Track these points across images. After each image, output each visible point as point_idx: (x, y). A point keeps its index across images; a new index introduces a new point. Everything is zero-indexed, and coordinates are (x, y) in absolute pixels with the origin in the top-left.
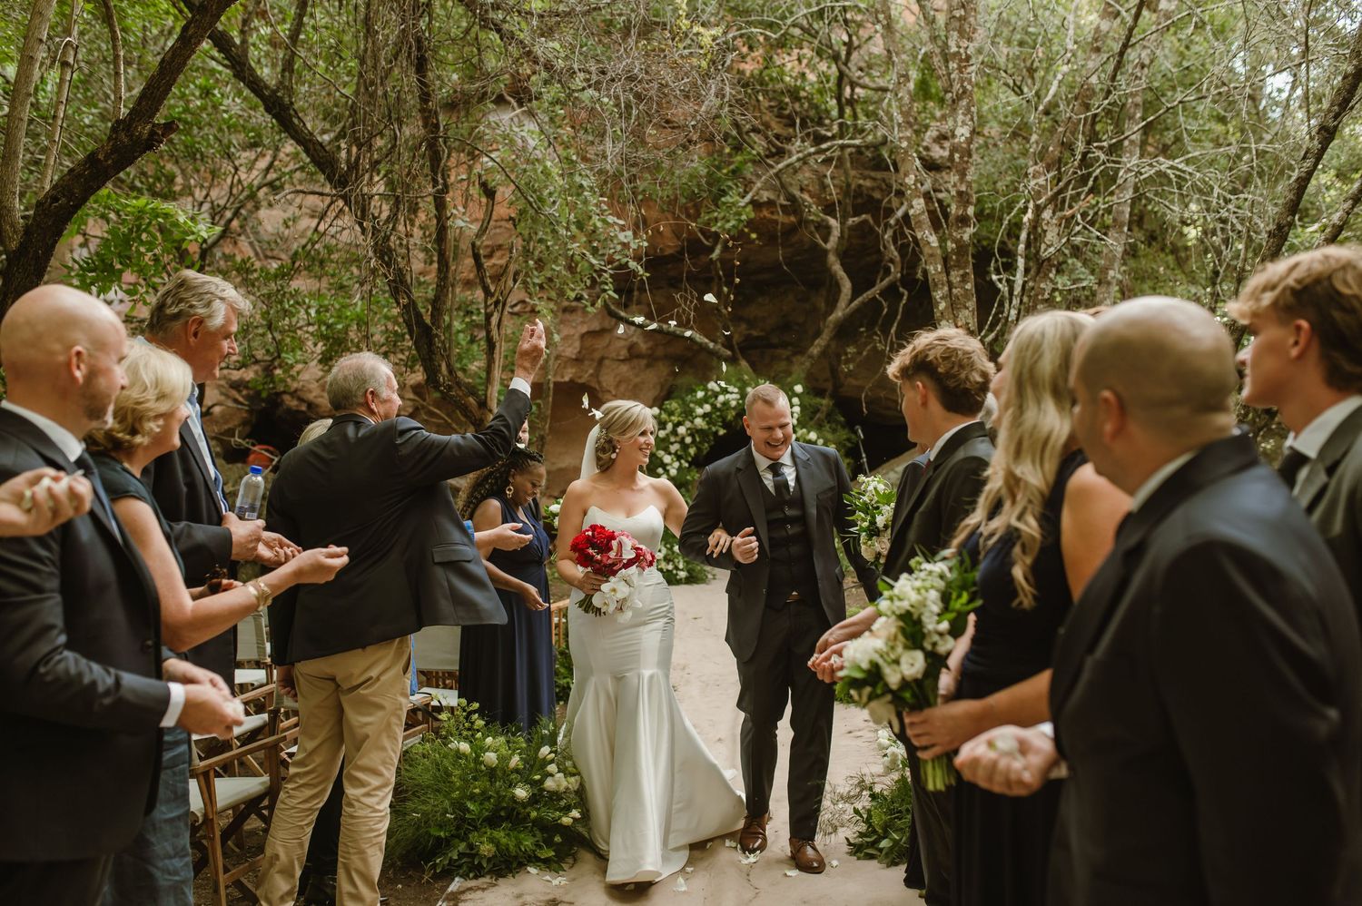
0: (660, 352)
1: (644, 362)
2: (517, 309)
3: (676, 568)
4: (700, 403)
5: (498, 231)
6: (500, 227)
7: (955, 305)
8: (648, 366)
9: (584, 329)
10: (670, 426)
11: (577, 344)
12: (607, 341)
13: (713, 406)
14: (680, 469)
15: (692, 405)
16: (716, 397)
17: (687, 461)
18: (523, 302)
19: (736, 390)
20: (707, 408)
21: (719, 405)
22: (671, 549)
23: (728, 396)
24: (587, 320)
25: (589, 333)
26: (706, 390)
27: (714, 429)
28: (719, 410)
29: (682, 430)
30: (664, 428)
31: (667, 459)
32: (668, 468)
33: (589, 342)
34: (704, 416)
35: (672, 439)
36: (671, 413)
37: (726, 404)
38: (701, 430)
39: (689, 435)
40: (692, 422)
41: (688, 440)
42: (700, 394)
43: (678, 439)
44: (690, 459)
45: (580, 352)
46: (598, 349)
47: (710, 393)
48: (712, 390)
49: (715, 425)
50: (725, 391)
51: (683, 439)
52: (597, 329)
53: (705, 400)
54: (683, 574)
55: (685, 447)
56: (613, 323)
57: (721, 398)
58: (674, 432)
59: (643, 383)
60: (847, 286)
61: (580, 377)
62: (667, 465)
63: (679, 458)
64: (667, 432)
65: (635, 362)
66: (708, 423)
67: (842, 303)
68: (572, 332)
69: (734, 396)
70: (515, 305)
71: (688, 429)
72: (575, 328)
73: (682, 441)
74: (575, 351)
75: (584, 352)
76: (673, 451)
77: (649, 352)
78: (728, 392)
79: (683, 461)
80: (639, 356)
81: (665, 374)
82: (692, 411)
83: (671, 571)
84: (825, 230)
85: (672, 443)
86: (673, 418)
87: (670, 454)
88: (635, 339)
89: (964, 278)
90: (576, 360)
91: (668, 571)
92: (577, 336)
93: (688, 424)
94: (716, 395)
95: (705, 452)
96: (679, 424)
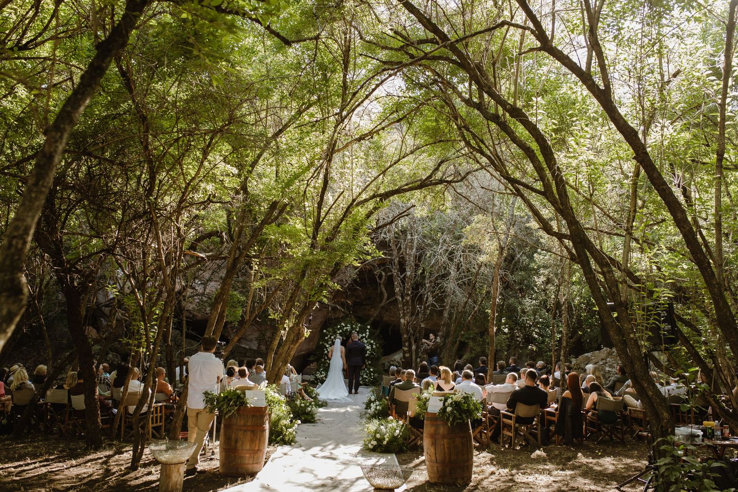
4: (339, 330)
7: (404, 315)
10: (329, 336)
15: (336, 330)
19: (350, 326)
20: (341, 331)
21: (344, 330)
23: (347, 328)
26: (341, 325)
28: (344, 332)
30: (327, 336)
31: (327, 346)
34: (340, 333)
35: (329, 340)
36: (329, 332)
37: (347, 330)
42: (339, 327)
50: (346, 326)
53: (340, 329)
58: (330, 338)
60: (386, 295)
67: (384, 301)
69: (349, 328)
82: (336, 332)
84: (380, 277)
89: (407, 309)
94: (344, 327)
96: (332, 335)
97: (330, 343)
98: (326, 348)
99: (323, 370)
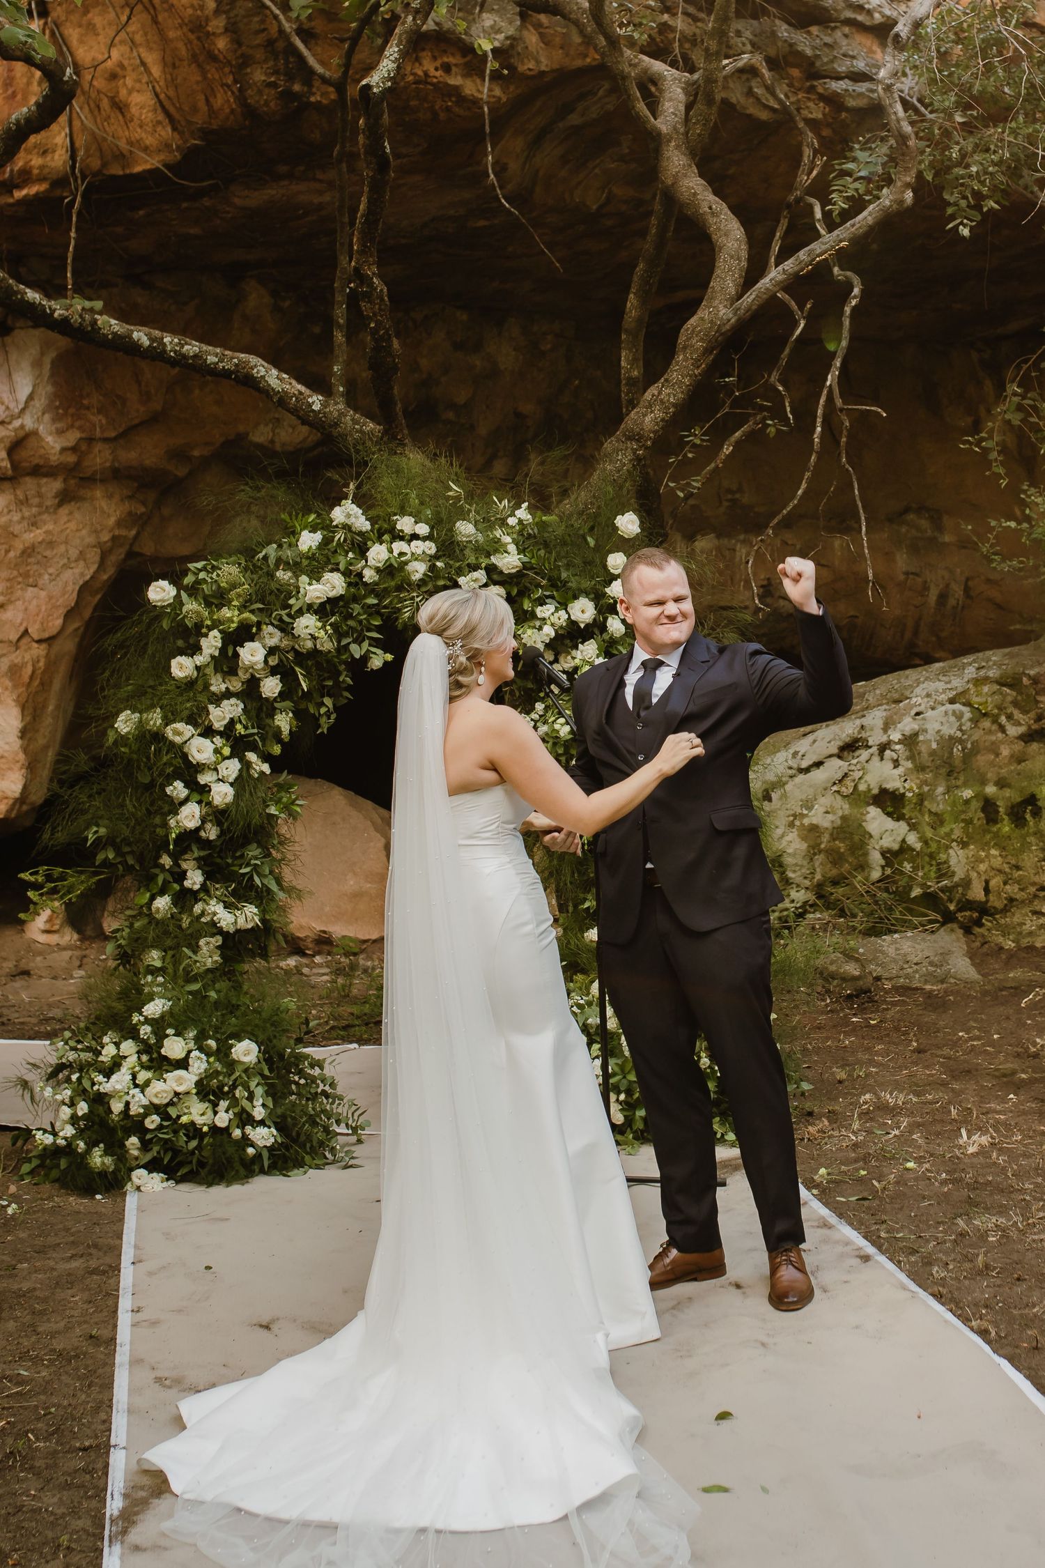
0: (100, 457)
1: (56, 485)
3: (245, 1119)
4: (315, 566)
8: (65, 498)
10: (211, 643)
13: (354, 579)
14: (238, 783)
15: (283, 575)
16: (362, 551)
17: (266, 758)
19: (423, 529)
20: (332, 584)
21: (369, 575)
22: (223, 1053)
23: (399, 546)
26: (327, 527)
27: (356, 651)
28: (372, 589)
29: (252, 654)
30: (195, 649)
31: (201, 750)
32: (203, 779)
34: (323, 610)
35: (218, 685)
36: (218, 599)
37: (390, 570)
38: (315, 652)
39: (273, 671)
40: (285, 628)
41: (271, 687)
42: (309, 540)
43: (236, 685)
44: (277, 750)
47: (340, 536)
48: (347, 527)
49: (359, 641)
50: (387, 532)
51: (253, 684)
53: (326, 559)
54: (263, 1136)
55: (259, 708)
57: (378, 553)
58: (227, 662)
59: (51, 544)
60: (732, 233)
62: (200, 768)
63: (239, 746)
64: (199, 660)
65: (29, 483)
66: (338, 633)
69: (418, 547)
71: (271, 651)
73: (251, 690)
76: (218, 725)
77: (71, 459)
78: (398, 536)
79: (252, 756)
80: (38, 471)
81: (112, 521)
82: (284, 595)
83: (226, 1131)
85: (217, 699)
86: (226, 613)
87: (208, 732)
88: (28, 422)
91: (214, 1129)
93: (272, 636)
94: (359, 544)
95: (325, 725)
96: (244, 634)
97: (220, 715)
98: (189, 772)
99: (173, 1022)
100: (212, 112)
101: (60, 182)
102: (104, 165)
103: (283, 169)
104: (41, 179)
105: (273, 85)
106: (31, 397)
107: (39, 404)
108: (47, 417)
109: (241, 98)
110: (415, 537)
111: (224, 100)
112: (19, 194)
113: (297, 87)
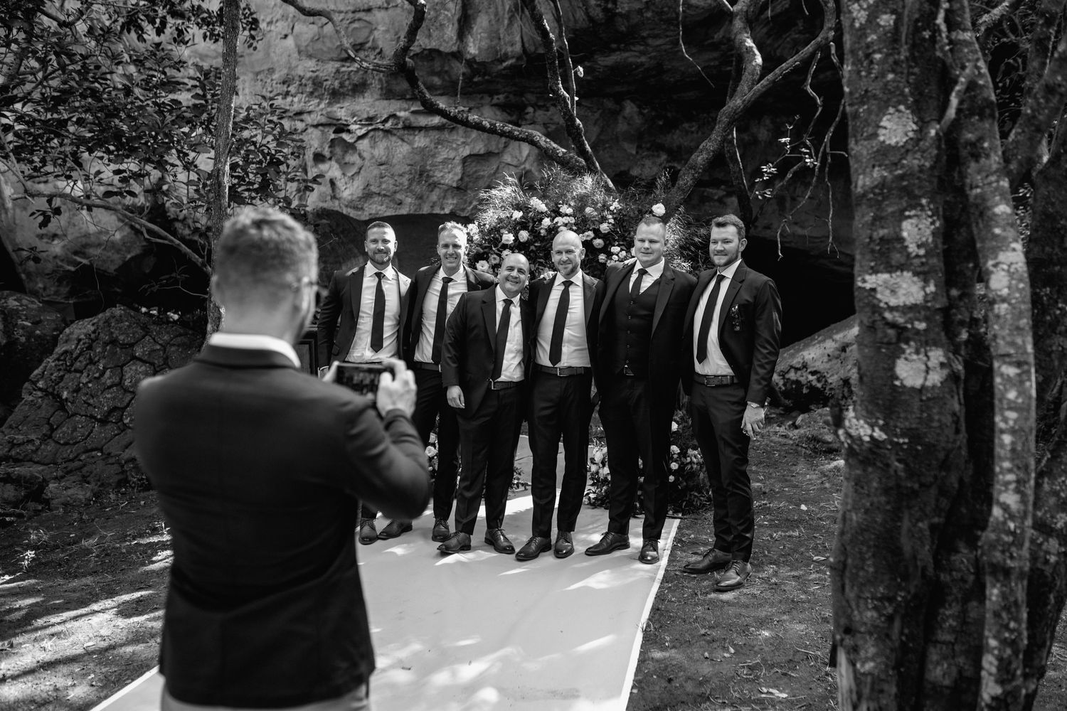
2: (388, 125)
5: (356, 25)
6: (359, 20)
9: (466, 152)
11: (459, 169)
12: (495, 167)
18: (393, 116)
20: (523, 236)
21: (543, 233)
23: (557, 219)
24: (469, 140)
25: (470, 156)
33: (472, 168)
37: (550, 230)
42: (517, 215)
45: (461, 179)
46: (483, 176)
47: (532, 214)
48: (535, 210)
52: (482, 152)
56: (501, 146)
57: (546, 222)
60: (755, 60)
61: (463, 210)
68: (452, 155)
69: (566, 220)
70: (386, 121)
72: (456, 149)
74: (457, 178)
75: (466, 179)
78: (559, 214)
88: (527, 166)
90: (458, 188)
92: (457, 160)
100: (576, 21)
101: (519, 58)
102: (536, 49)
103: (614, 46)
104: (513, 57)
105: (599, 6)
106: (528, 155)
107: (531, 158)
108: (535, 164)
109: (587, 13)
110: (566, 215)
111: (580, 15)
112: (505, 64)
113: (610, 6)
